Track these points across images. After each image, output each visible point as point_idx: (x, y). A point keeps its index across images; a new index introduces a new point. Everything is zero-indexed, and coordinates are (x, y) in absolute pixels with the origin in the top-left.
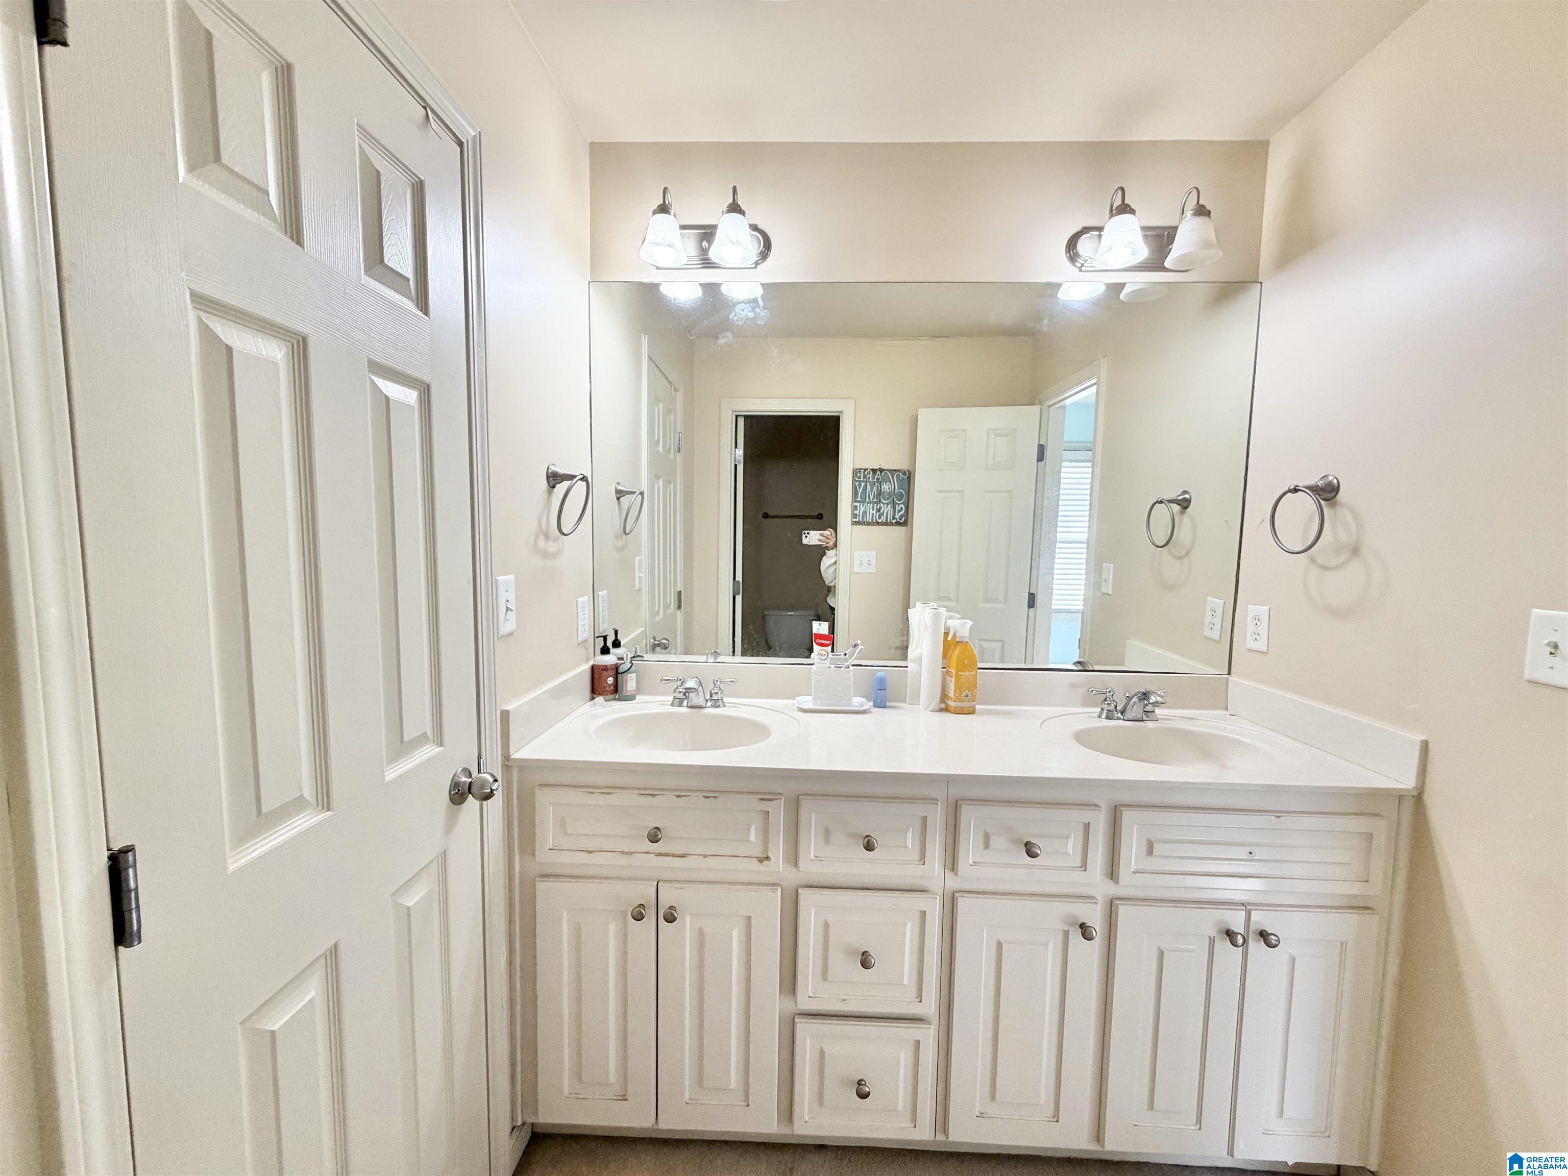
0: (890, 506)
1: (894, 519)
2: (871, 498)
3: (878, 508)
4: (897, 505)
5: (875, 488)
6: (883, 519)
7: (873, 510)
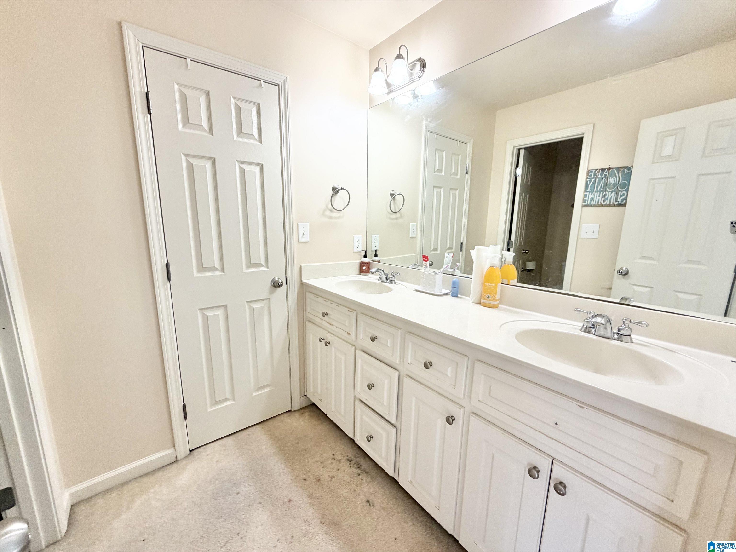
0: (613, 193)
1: (616, 202)
2: (599, 188)
3: (604, 194)
4: (620, 192)
5: (603, 181)
6: (607, 202)
7: (599, 196)
